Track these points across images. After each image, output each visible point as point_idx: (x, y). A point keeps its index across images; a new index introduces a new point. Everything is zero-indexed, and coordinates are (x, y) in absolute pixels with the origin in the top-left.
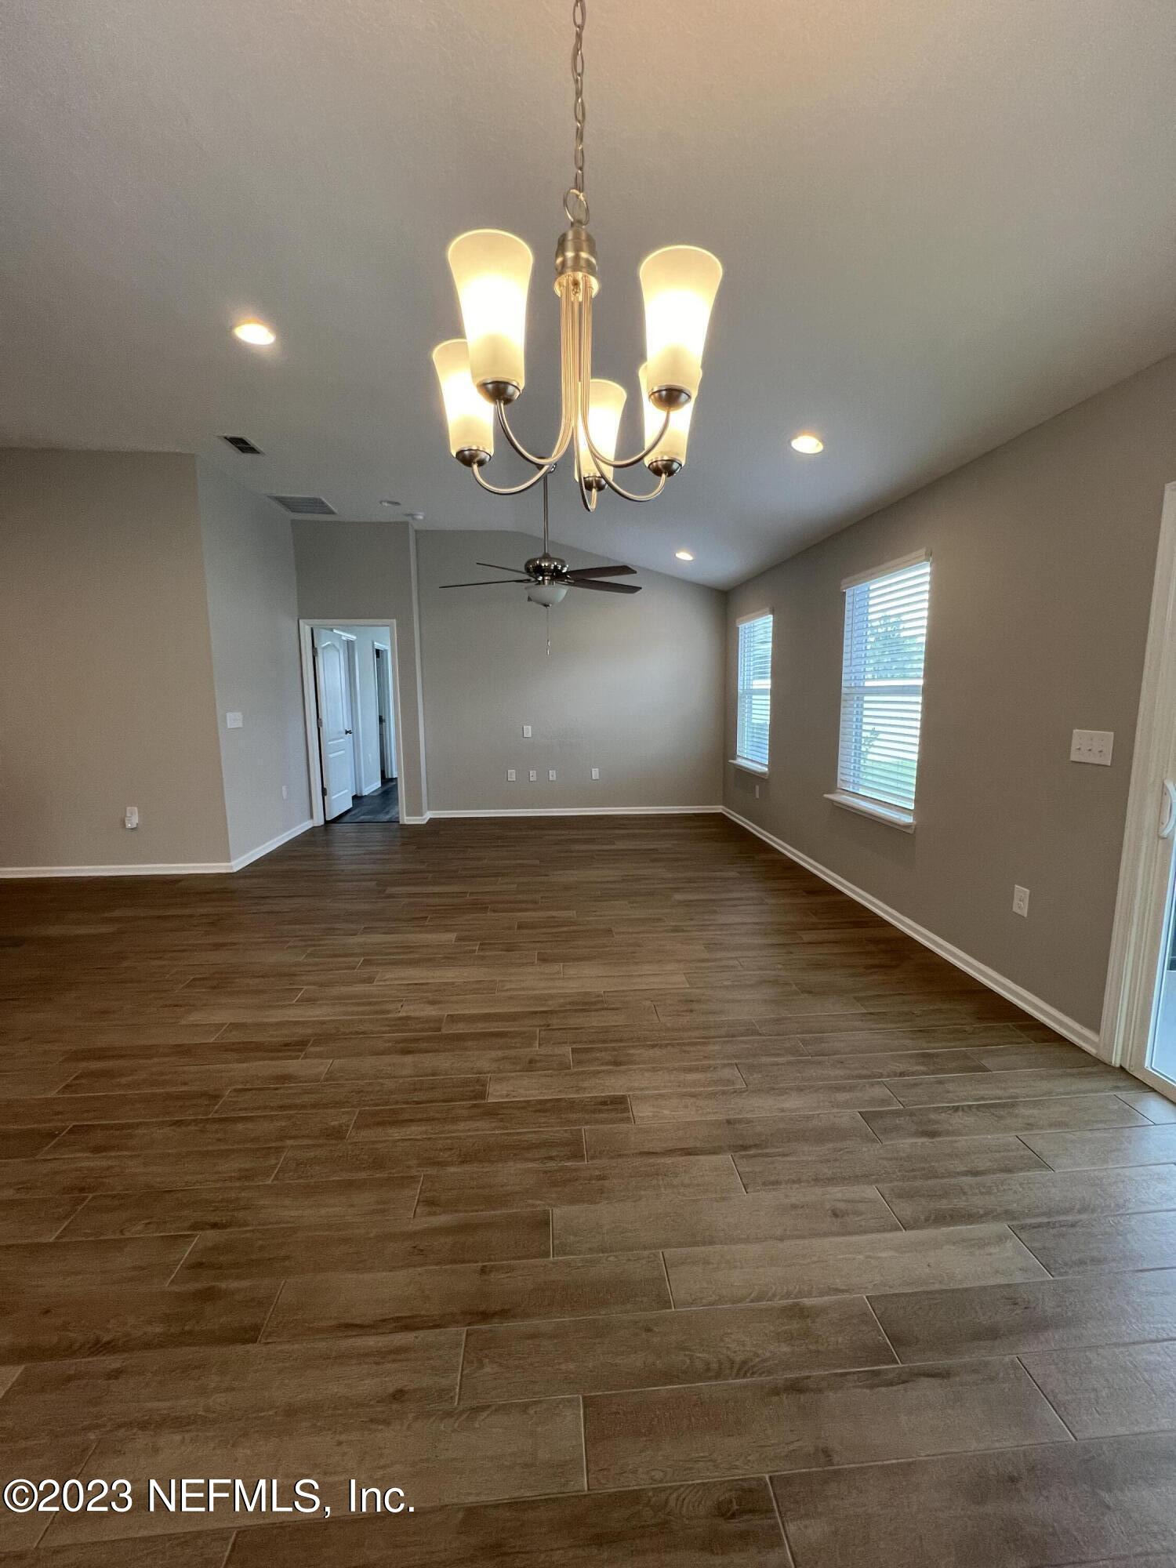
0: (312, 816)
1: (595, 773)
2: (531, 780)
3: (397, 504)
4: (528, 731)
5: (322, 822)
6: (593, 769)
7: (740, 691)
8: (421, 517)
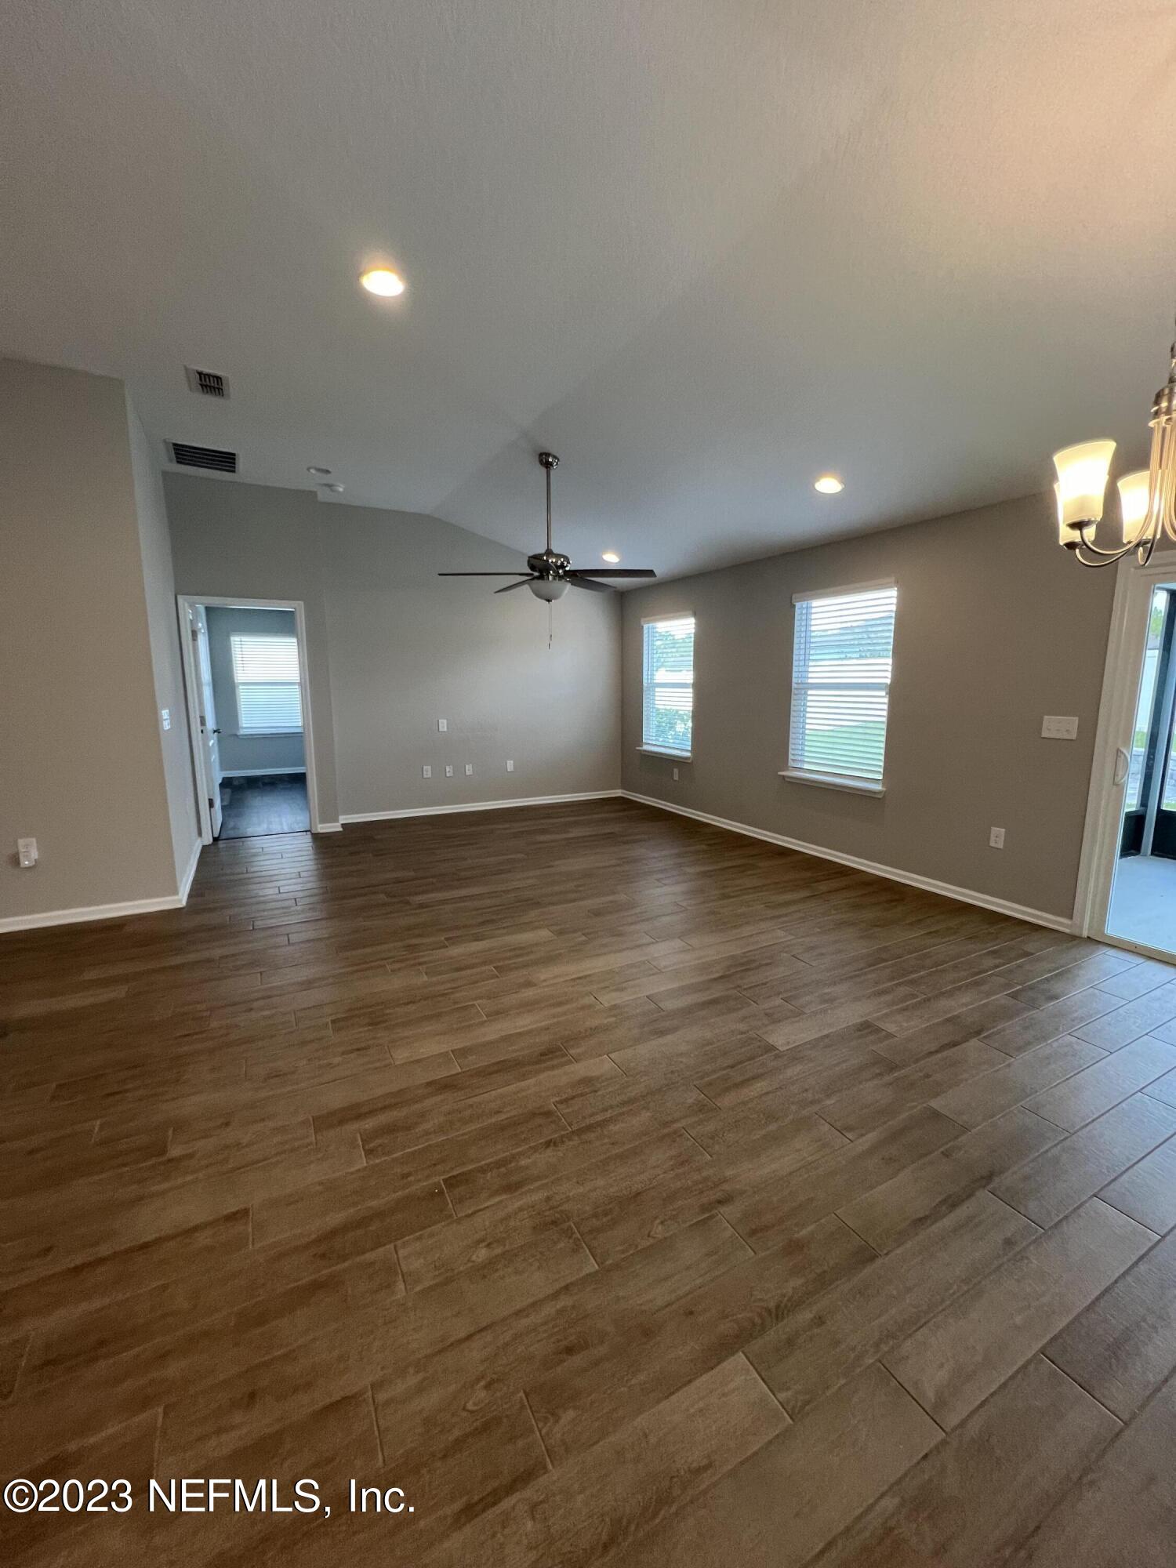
0: (200, 834)
1: (510, 765)
2: (448, 775)
3: (328, 472)
4: (443, 725)
5: (211, 840)
6: (508, 762)
7: (645, 684)
8: (341, 490)
